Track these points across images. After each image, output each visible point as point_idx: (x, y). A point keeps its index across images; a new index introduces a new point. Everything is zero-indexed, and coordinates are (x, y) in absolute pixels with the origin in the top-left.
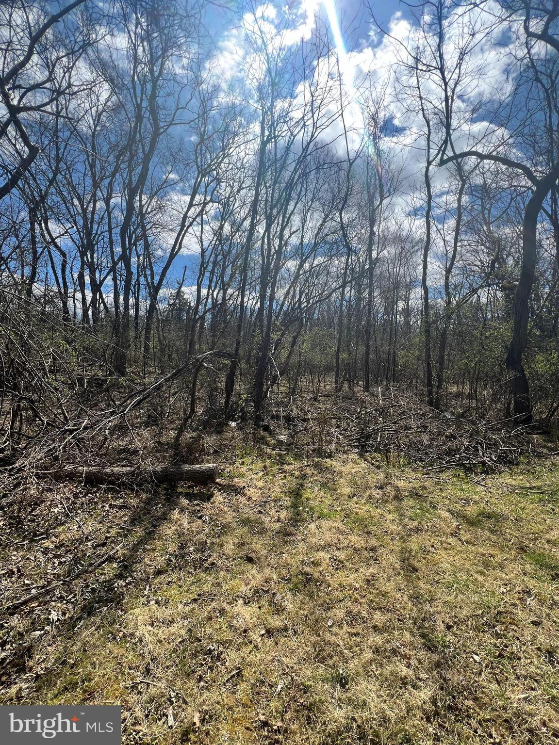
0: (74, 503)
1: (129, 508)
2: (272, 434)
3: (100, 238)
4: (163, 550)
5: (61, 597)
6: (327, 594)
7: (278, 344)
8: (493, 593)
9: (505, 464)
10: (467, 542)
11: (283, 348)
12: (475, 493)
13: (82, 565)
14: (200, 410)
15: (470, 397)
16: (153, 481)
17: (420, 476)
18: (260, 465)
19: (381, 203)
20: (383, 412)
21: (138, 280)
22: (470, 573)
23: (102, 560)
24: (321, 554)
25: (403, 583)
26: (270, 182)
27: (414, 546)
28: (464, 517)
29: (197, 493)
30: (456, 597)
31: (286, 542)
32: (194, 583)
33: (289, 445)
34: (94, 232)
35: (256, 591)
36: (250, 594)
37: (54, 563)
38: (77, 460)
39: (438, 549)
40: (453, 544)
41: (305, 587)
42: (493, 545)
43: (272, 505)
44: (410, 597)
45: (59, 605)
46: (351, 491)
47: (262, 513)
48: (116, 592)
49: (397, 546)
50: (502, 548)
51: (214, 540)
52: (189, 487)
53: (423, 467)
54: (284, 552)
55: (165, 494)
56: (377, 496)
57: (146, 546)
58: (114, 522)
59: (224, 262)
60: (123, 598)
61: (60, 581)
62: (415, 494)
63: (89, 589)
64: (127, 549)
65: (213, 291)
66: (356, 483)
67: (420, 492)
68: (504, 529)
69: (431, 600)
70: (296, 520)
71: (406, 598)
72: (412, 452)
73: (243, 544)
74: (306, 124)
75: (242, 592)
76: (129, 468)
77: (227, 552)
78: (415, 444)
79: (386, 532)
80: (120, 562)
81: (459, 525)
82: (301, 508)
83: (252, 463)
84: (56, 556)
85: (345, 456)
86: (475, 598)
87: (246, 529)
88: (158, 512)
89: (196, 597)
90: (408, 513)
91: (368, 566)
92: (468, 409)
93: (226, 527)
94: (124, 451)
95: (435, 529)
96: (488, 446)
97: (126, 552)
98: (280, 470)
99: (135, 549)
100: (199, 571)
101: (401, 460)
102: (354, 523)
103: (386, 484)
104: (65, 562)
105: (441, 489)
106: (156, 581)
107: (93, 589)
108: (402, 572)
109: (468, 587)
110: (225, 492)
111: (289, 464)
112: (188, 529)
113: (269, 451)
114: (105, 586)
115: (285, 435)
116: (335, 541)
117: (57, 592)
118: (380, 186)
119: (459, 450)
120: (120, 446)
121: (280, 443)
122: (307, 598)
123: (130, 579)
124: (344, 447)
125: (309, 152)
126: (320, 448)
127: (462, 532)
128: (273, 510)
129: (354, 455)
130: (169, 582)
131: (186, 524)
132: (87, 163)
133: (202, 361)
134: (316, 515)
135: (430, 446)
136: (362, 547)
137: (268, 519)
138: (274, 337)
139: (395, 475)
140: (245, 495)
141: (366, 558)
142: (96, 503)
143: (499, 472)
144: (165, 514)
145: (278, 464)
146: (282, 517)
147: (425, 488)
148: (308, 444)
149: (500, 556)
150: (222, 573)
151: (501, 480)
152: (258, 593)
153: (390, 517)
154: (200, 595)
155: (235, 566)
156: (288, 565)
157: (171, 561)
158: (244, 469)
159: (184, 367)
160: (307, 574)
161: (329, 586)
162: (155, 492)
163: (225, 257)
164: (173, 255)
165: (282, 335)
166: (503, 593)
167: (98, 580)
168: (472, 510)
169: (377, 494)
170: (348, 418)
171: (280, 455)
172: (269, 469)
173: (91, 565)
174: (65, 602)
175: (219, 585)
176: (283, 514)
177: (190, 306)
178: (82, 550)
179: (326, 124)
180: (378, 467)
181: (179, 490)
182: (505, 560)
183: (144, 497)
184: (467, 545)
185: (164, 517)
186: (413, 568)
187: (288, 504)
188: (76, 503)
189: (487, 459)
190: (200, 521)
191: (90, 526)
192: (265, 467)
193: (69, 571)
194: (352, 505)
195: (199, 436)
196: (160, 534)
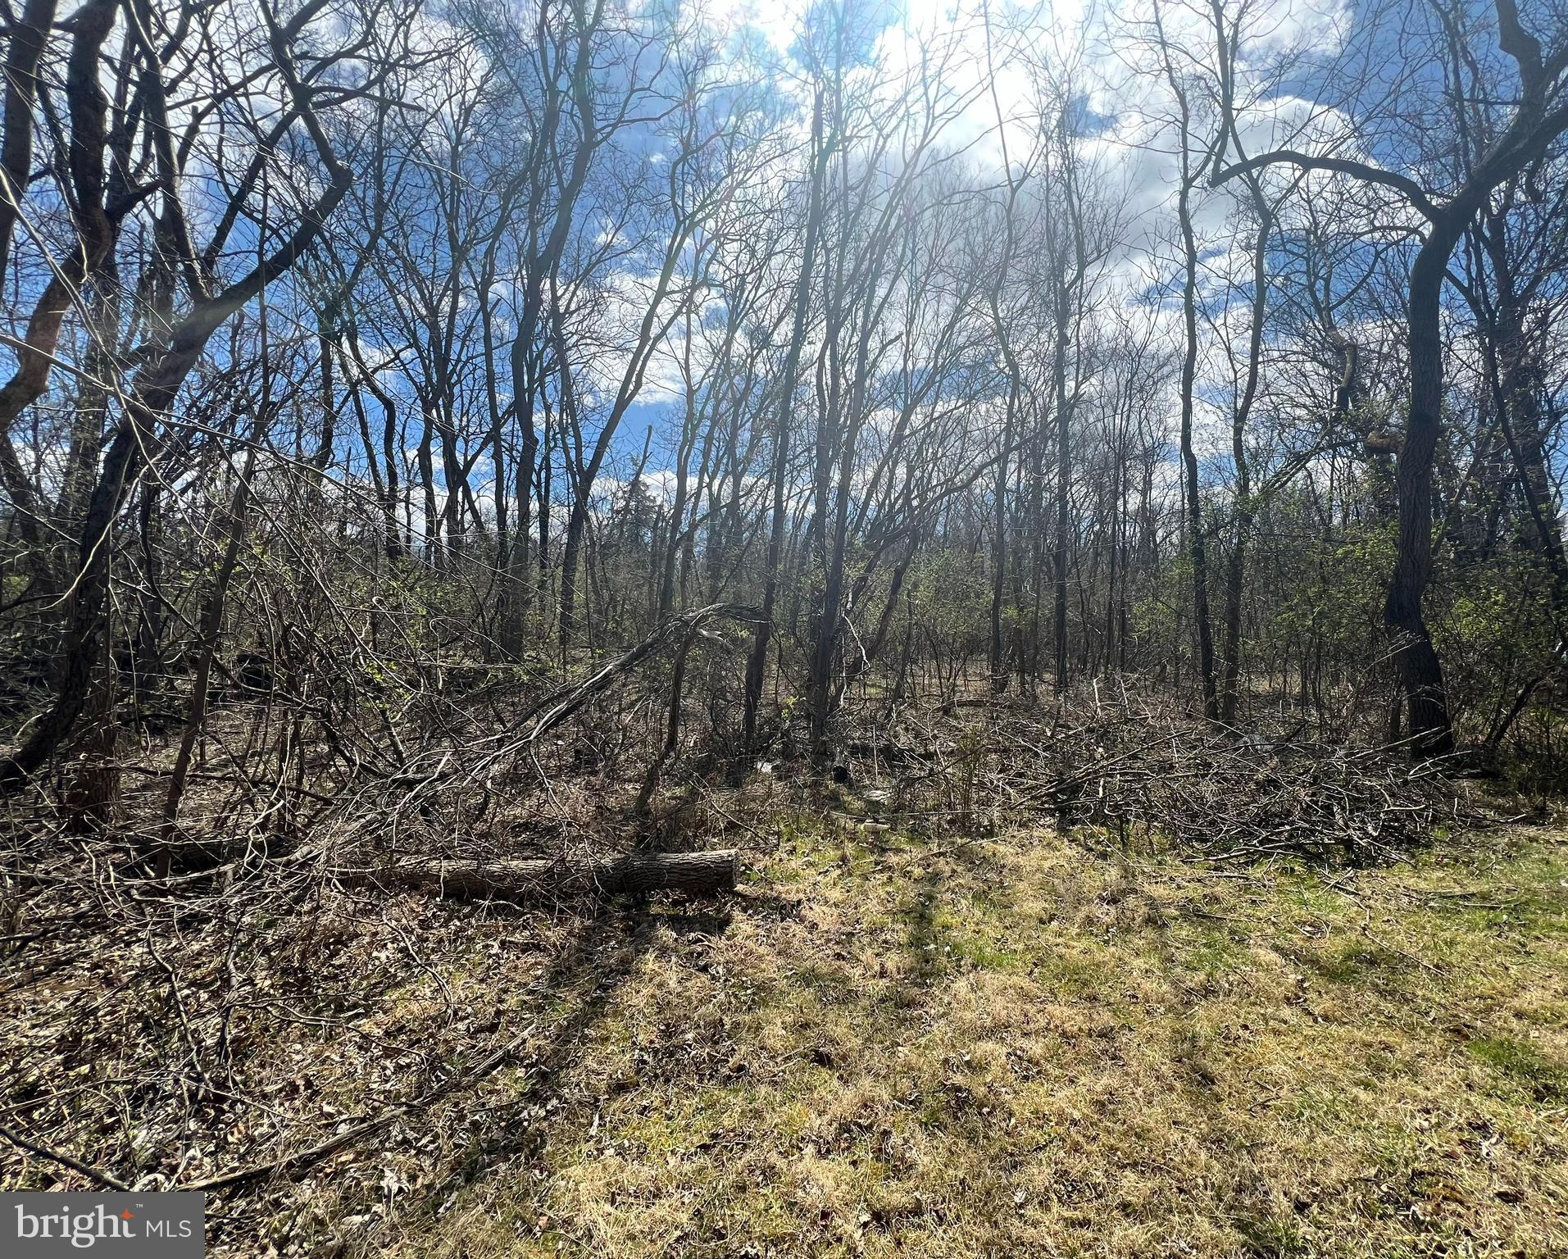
0: (422, 939)
1: (545, 949)
2: (854, 787)
3: (466, 370)
4: (625, 1039)
5: (405, 1141)
6: (1008, 1134)
7: (861, 586)
8: (1399, 1129)
9: (1399, 844)
10: (1326, 1018)
11: (871, 598)
12: (1334, 909)
13: (448, 1073)
14: (690, 739)
15: (1303, 701)
16: (596, 891)
17: (1201, 873)
18: (832, 854)
19: (1080, 275)
20: (1104, 734)
21: (546, 459)
22: (1339, 1084)
23: (489, 1061)
24: (988, 1046)
25: (1183, 1109)
26: (834, 239)
27: (1203, 1028)
28: (1314, 962)
29: (695, 917)
30: (1311, 1139)
31: (902, 1022)
32: (699, 1110)
33: (896, 811)
34: (454, 357)
35: (844, 1128)
36: (829, 1133)
37: (384, 1068)
38: (425, 848)
39: (1257, 1032)
40: (1294, 1021)
41: (957, 1118)
42: (1389, 1022)
43: (866, 940)
44: (1203, 1139)
45: (401, 1158)
46: (1045, 909)
47: (844, 958)
48: (525, 1129)
49: (1164, 1025)
50: (1409, 1031)
51: (740, 1018)
52: (675, 903)
53: (1207, 854)
54: (900, 1041)
55: (623, 918)
56: (1106, 919)
57: (586, 1031)
58: (513, 981)
59: (736, 415)
60: (544, 1142)
61: (402, 1104)
62: (1193, 913)
63: (467, 1124)
64: (546, 1038)
65: (712, 479)
66: (1054, 890)
67: (1206, 909)
68: (1409, 988)
69: (1253, 1148)
70: (925, 972)
71: (1192, 1141)
72: (1181, 821)
73: (805, 1026)
74: (912, 111)
75: (811, 1129)
76: (540, 863)
77: (769, 1042)
78: (1185, 802)
79: (1134, 996)
80: (532, 1065)
81: (1303, 981)
82: (932, 946)
83: (813, 850)
84: (389, 1053)
85: (1024, 833)
86: (1357, 1141)
87: (809, 993)
88: (608, 958)
89: (707, 1140)
90: (1181, 956)
91: (1098, 1070)
92: (1301, 728)
93: (764, 990)
94: (527, 829)
95: (1247, 988)
96: (1357, 805)
97: (542, 1043)
98: (877, 864)
99: (563, 1037)
100: (710, 1085)
101: (1155, 839)
102: (1056, 977)
103: (1124, 893)
104: (409, 1066)
105: (1254, 902)
106: (615, 1105)
107: (474, 1123)
108: (1178, 1085)
109: (1337, 1117)
110: (756, 913)
111: (898, 851)
112: (679, 995)
113: (850, 825)
114: (500, 1118)
115: (883, 789)
116: (1016, 1016)
117: (395, 1131)
118: (1077, 236)
119: (1289, 813)
120: (516, 817)
121: (874, 807)
122: (963, 1143)
123: (555, 1102)
124: (1020, 812)
125: (918, 170)
126: (967, 816)
127: (1312, 995)
128: (869, 952)
129: (1045, 829)
130: (645, 1108)
131: (673, 984)
132: (440, 209)
133: (697, 624)
134: (967, 961)
135: (1221, 807)
136: (1080, 1029)
137: (859, 971)
138: (852, 573)
139: (1144, 873)
140: (802, 921)
141: (1092, 1054)
142: (471, 939)
143: (1386, 862)
144: (624, 961)
145: (872, 853)
146: (890, 966)
147: (1216, 899)
148: (936, 808)
149: (1406, 1048)
150: (763, 1090)
151: (1392, 881)
152: (849, 1131)
153: (1139, 963)
154: (715, 1136)
155: (792, 1073)
156: (912, 1069)
157: (645, 1062)
158: (795, 863)
159: (656, 640)
160: (958, 1089)
161: (1011, 1114)
162: (603, 913)
163: (737, 403)
164: (623, 402)
165: (869, 569)
166: (1422, 1131)
167: (483, 1105)
168: (1330, 947)
169: (1106, 914)
170: (1026, 750)
171: (875, 832)
172: (852, 863)
173: (467, 1071)
174: (413, 1152)
175: (757, 1114)
176: (892, 961)
177: (659, 513)
178: (445, 1041)
179: (955, 108)
180: (1104, 856)
181: (655, 910)
182: (1419, 1055)
183: (577, 922)
184: (1326, 1024)
185: (626, 969)
186: (1204, 1076)
187: (903, 938)
188: (427, 939)
189: (1356, 835)
190: (704, 978)
191: (460, 988)
192: (844, 859)
193: (420, 1087)
194: (1048, 937)
195: (694, 794)
196: (617, 1005)
